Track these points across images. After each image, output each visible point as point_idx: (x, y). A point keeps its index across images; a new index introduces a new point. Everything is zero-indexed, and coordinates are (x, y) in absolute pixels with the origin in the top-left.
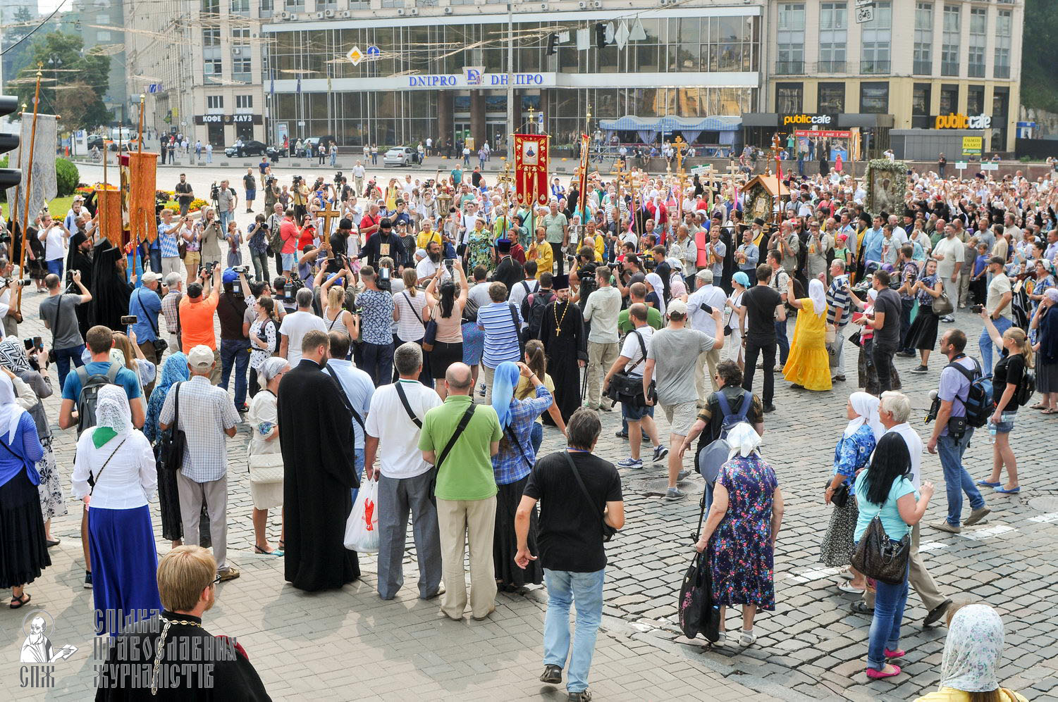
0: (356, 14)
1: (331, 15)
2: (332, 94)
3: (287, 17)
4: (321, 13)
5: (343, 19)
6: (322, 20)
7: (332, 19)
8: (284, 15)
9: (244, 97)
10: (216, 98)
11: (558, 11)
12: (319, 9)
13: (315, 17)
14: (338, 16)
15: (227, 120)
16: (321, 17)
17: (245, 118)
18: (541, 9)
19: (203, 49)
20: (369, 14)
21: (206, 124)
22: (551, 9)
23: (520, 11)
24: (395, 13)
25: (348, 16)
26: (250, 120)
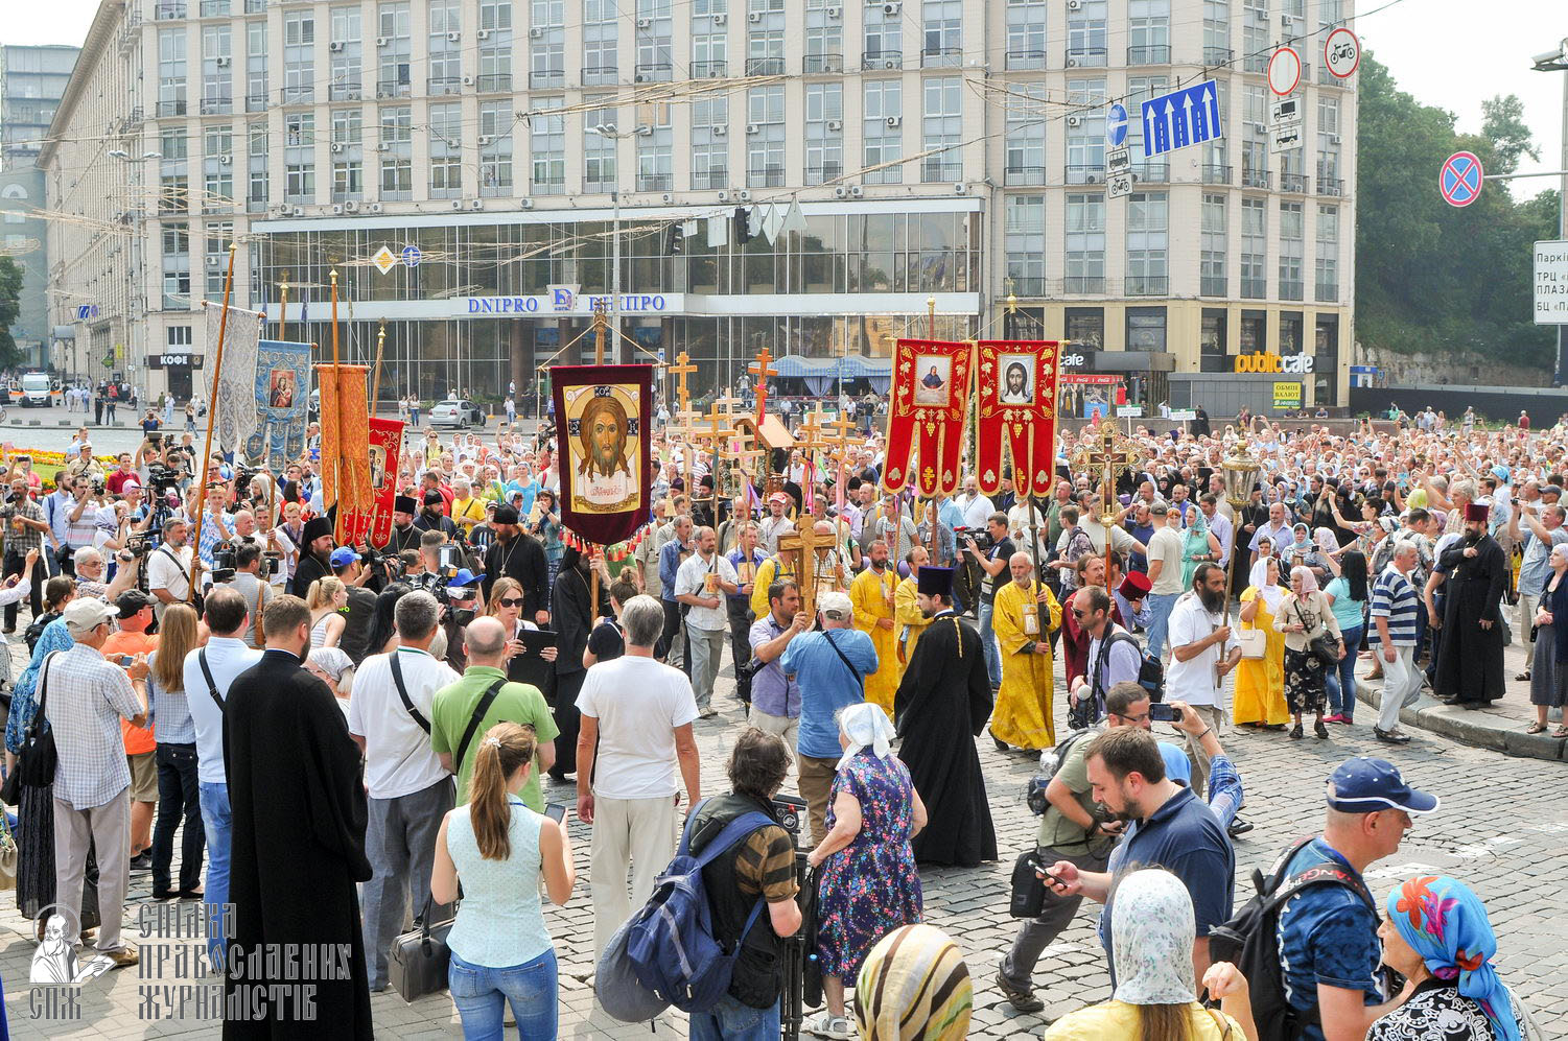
0: (391, 208)
1: (354, 209)
2: (354, 324)
3: (288, 212)
4: (339, 207)
5: (371, 215)
6: (341, 216)
7: (355, 215)
8: (283, 208)
10: (180, 329)
11: (687, 205)
12: (335, 200)
13: (330, 211)
14: (364, 210)
15: (197, 363)
16: (339, 212)
18: (663, 202)
19: (163, 257)
20: (411, 208)
21: (166, 368)
22: (677, 202)
23: (632, 204)
24: (448, 206)
25: (379, 210)
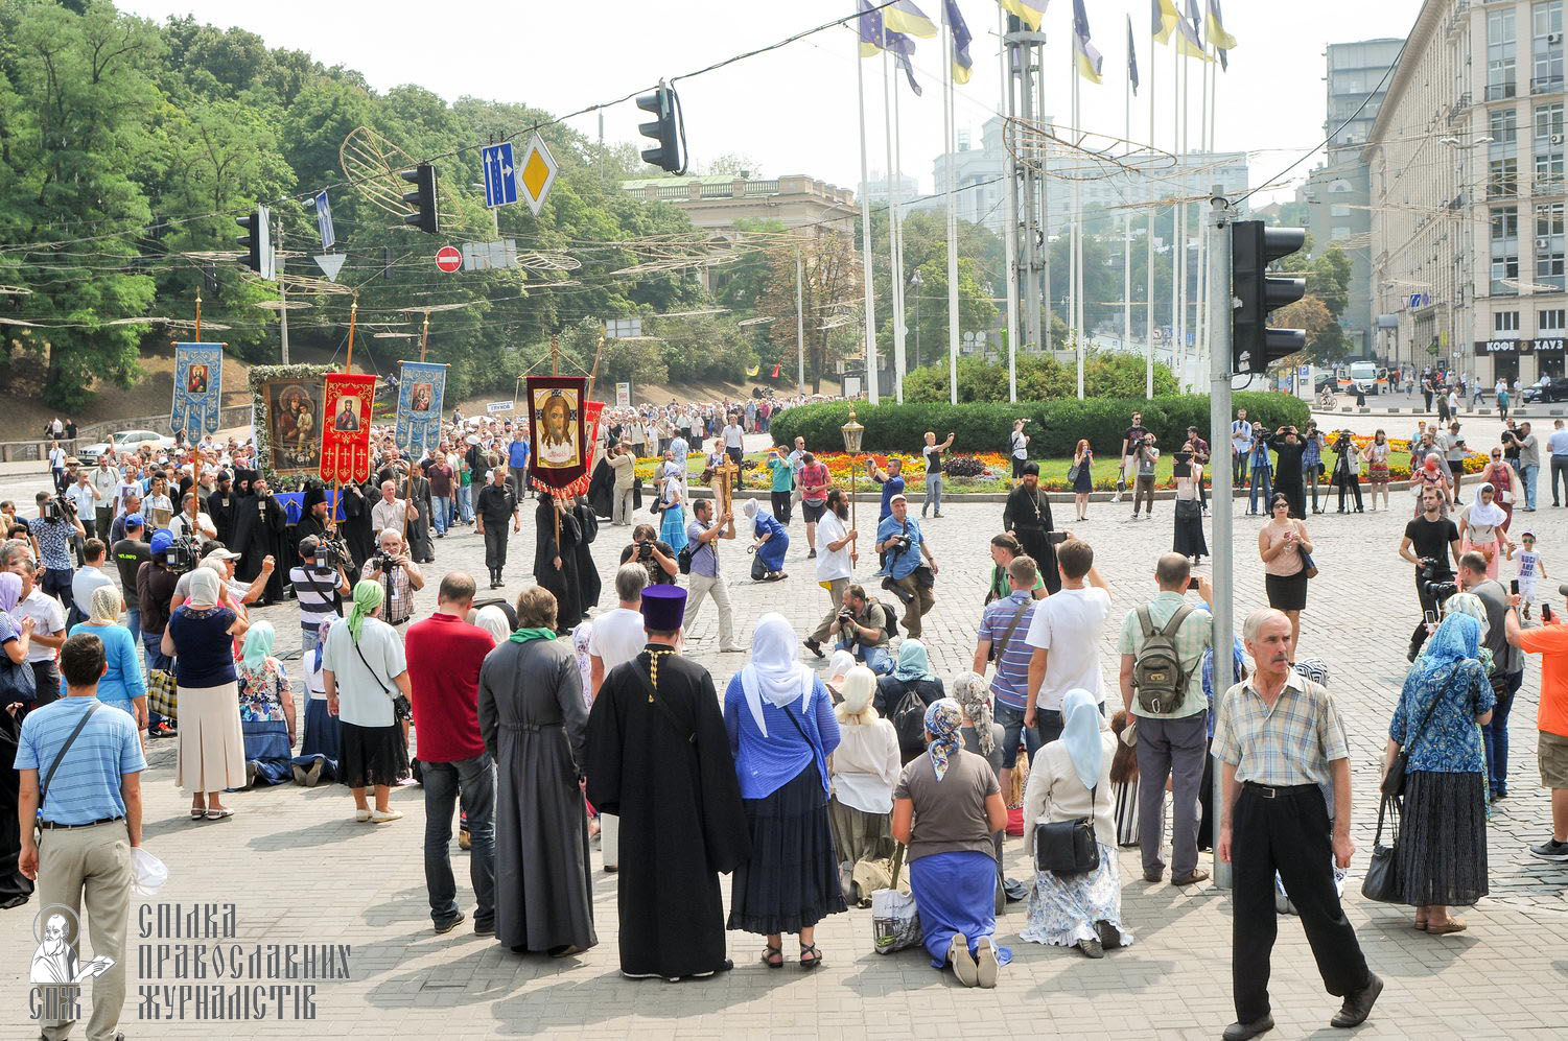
9: (1552, 313)
10: (1507, 314)
15: (1524, 348)
17: (1553, 344)
19: (1491, 242)
21: (1492, 355)
26: (1560, 347)
